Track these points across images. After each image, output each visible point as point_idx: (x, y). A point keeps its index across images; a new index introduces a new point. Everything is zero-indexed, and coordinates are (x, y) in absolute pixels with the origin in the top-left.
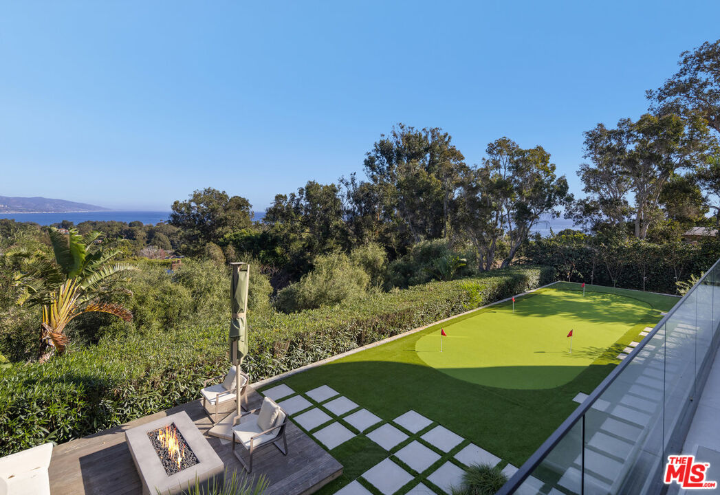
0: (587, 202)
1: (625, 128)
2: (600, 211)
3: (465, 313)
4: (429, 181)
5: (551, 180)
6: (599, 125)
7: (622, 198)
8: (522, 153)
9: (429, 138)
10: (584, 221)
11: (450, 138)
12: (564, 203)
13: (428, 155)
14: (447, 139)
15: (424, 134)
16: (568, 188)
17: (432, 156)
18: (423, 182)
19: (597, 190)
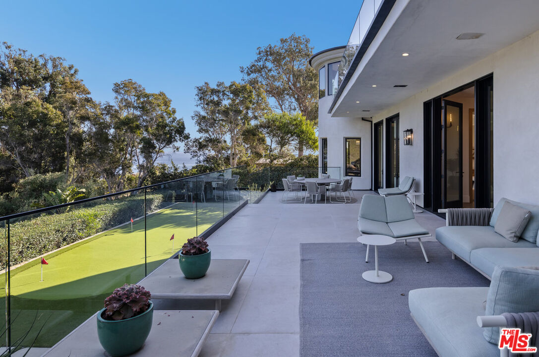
0: (200, 141)
1: (221, 88)
2: (209, 148)
3: (80, 241)
4: (45, 111)
5: (173, 122)
6: (206, 83)
7: (223, 138)
8: (147, 96)
9: (50, 65)
10: (199, 155)
11: (76, 71)
12: (183, 140)
13: (48, 86)
14: (72, 72)
15: (41, 62)
16: (185, 128)
17: (53, 86)
18: (37, 112)
19: (207, 131)
